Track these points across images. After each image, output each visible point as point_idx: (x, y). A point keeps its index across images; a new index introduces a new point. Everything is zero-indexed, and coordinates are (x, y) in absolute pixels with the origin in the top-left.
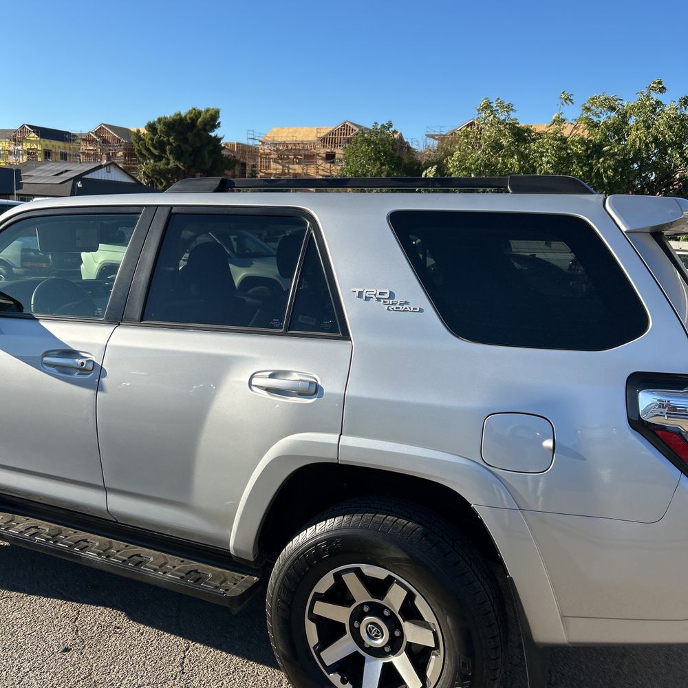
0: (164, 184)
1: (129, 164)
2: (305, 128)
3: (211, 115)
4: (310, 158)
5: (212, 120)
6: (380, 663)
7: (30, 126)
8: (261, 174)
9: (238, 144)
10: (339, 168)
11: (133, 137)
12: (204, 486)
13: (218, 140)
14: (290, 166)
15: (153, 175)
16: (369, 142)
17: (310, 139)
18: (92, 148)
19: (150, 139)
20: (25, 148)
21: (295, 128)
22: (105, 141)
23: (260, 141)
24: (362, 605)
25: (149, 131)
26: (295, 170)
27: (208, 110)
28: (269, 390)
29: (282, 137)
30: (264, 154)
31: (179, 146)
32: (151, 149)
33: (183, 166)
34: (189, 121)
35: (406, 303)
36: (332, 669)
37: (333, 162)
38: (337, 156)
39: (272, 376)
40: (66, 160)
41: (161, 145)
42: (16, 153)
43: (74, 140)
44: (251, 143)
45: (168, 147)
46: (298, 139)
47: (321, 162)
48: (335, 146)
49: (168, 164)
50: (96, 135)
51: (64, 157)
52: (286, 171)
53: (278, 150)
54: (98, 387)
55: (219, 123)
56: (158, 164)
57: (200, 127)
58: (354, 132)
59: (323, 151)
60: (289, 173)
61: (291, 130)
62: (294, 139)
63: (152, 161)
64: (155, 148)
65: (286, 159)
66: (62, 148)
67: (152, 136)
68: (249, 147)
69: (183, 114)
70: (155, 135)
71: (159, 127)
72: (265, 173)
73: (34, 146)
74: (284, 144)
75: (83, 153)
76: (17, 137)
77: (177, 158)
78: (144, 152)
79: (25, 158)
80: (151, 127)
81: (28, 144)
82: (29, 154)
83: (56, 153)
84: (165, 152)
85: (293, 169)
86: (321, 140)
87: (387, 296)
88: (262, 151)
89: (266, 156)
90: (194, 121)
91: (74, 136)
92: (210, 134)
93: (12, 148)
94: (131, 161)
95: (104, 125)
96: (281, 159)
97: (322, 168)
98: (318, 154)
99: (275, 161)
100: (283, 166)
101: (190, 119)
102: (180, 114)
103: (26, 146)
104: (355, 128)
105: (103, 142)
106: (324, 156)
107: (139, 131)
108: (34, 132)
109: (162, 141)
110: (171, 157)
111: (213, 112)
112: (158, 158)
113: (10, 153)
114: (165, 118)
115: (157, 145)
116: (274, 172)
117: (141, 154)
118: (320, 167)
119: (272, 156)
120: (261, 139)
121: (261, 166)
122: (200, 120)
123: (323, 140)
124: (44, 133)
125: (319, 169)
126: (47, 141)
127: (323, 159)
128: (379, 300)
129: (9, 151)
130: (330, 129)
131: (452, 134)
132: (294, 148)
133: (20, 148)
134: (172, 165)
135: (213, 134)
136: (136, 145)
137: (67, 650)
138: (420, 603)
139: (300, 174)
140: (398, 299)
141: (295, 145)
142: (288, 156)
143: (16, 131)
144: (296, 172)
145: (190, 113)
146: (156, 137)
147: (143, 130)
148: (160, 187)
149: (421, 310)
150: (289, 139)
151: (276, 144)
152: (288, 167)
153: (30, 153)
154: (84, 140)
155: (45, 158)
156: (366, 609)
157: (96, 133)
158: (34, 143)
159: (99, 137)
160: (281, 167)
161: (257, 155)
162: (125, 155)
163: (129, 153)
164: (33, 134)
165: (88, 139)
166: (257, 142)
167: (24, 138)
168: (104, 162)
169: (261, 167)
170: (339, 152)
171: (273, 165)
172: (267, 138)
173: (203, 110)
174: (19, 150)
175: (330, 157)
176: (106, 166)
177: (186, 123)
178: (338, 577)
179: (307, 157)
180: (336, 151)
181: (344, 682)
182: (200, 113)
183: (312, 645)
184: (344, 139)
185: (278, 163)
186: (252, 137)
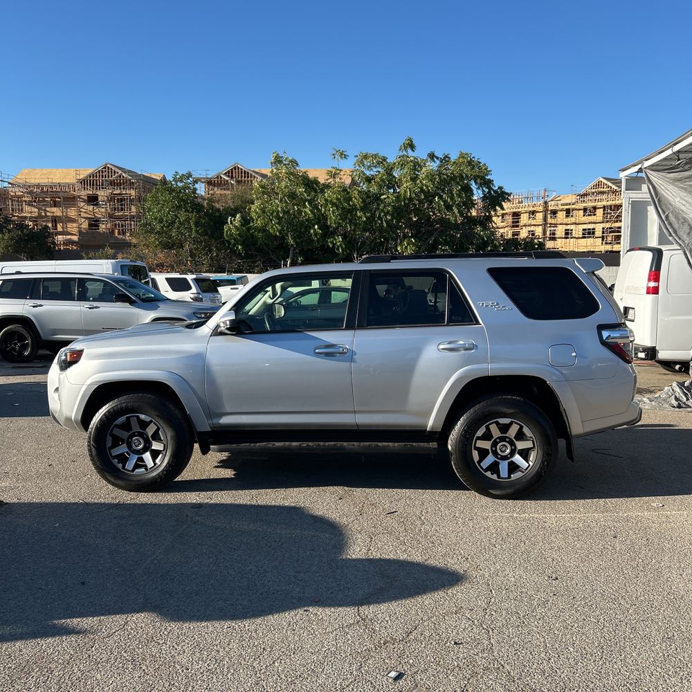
2: (60, 170)
4: (70, 200)
6: (506, 462)
10: (103, 210)
12: (415, 397)
14: (47, 209)
17: (67, 181)
21: (49, 170)
23: (9, 183)
24: (496, 439)
26: (53, 212)
29: (35, 179)
30: (16, 196)
36: (486, 470)
37: (97, 204)
38: (100, 198)
46: (54, 181)
47: (82, 204)
48: (97, 188)
52: (43, 214)
53: (31, 193)
54: (352, 360)
58: (117, 175)
59: (84, 194)
60: (46, 216)
61: (45, 171)
62: (50, 180)
65: (42, 201)
72: (17, 216)
74: (38, 186)
85: (50, 212)
86: (81, 183)
88: (12, 194)
89: (19, 199)
96: (35, 201)
97: (84, 210)
98: (79, 197)
99: (29, 204)
100: (39, 209)
104: (117, 170)
106: (86, 198)
116: (30, 215)
118: (82, 210)
119: (25, 199)
120: (10, 181)
121: (13, 208)
123: (83, 182)
125: (81, 212)
127: (84, 201)
130: (90, 171)
131: (218, 178)
132: (50, 190)
138: (526, 430)
139: (60, 217)
141: (51, 187)
142: (43, 198)
144: (55, 215)
150: (43, 181)
151: (30, 186)
152: (45, 210)
156: (498, 440)
160: (36, 210)
161: (7, 198)
166: (6, 185)
169: (12, 211)
170: (103, 194)
171: (27, 208)
172: (17, 180)
175: (93, 200)
178: (487, 427)
179: (66, 199)
180: (98, 193)
181: (492, 474)
183: (476, 461)
184: (106, 181)
185: (32, 205)
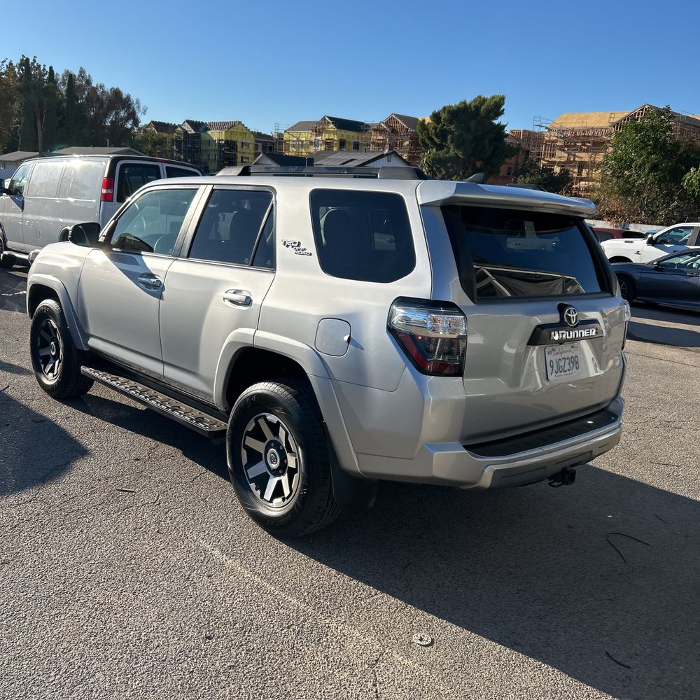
0: (444, 173)
1: (414, 153)
2: (598, 113)
3: (495, 102)
4: (599, 145)
5: (496, 107)
6: (276, 480)
7: (329, 118)
8: (544, 162)
9: (524, 131)
11: (418, 127)
13: (501, 128)
14: (577, 154)
15: (433, 163)
16: (638, 129)
17: (601, 125)
18: (382, 138)
19: (433, 129)
20: (324, 139)
21: (587, 114)
22: (394, 131)
23: (546, 128)
24: (269, 441)
25: (433, 120)
26: (582, 158)
27: (493, 98)
28: (232, 301)
29: (571, 123)
30: (549, 141)
31: (461, 134)
32: (434, 137)
33: (462, 154)
34: (473, 109)
35: (305, 249)
36: (252, 480)
39: (234, 293)
40: (358, 149)
41: (443, 134)
42: (316, 144)
43: (366, 131)
44: (537, 130)
45: (449, 136)
46: (589, 125)
49: (448, 152)
50: (386, 125)
51: (356, 146)
52: (572, 159)
53: (565, 137)
54: (161, 297)
55: (503, 110)
56: (440, 152)
57: (483, 115)
60: (574, 161)
61: (582, 115)
62: (584, 125)
63: (434, 150)
64: (437, 136)
65: (573, 146)
66: (355, 138)
67: (436, 125)
68: (535, 133)
69: (468, 102)
70: (438, 124)
71: (443, 116)
72: (548, 161)
73: (332, 137)
74: (573, 130)
75: (373, 143)
76: (318, 129)
77: (457, 147)
78: (427, 141)
79: (323, 148)
80: (436, 117)
81: (327, 135)
82: (326, 143)
83: (350, 143)
84: (446, 141)
85: (579, 157)
86: (614, 126)
87: (296, 245)
88: (547, 139)
89: (552, 144)
90: (477, 108)
91: (367, 126)
92: (494, 121)
93: (313, 139)
94: (417, 150)
95: (395, 115)
96: (567, 146)
99: (561, 149)
100: (569, 154)
101: (474, 106)
102: (465, 103)
103: (325, 136)
105: (392, 132)
107: (424, 121)
108: (333, 123)
109: (445, 130)
110: (452, 147)
111: (498, 100)
112: (439, 147)
113: (311, 143)
114: (450, 107)
115: (440, 134)
116: (559, 160)
117: (424, 142)
119: (558, 144)
120: (548, 126)
121: (545, 153)
122: (483, 107)
123: (617, 125)
124: (341, 124)
126: (343, 132)
128: (293, 247)
129: (311, 141)
130: (626, 114)
132: (582, 134)
133: (319, 138)
134: (452, 153)
135: (496, 122)
136: (420, 134)
137: (137, 460)
139: (587, 162)
140: (302, 247)
141: (584, 131)
142: (575, 143)
143: (318, 123)
144: (583, 160)
145: (475, 100)
146: (439, 126)
147: (428, 120)
148: (439, 176)
149: (311, 254)
150: (577, 126)
151: (564, 131)
152: (575, 156)
153: (328, 143)
154: (375, 130)
155: (340, 148)
156: (273, 445)
157: (386, 124)
158: (332, 134)
159: (389, 126)
160: (566, 155)
161: (542, 143)
162: (411, 144)
163: (415, 142)
164: (331, 126)
165: (379, 130)
166: (543, 129)
167: (324, 129)
168: (386, 151)
169: (544, 155)
171: (558, 153)
172: (554, 125)
173: (489, 97)
174: (318, 141)
176: (387, 155)
177: (470, 111)
178: (256, 421)
179: (596, 144)
181: (257, 489)
182: (485, 100)
183: (244, 465)
185: (564, 150)
186: (538, 123)
